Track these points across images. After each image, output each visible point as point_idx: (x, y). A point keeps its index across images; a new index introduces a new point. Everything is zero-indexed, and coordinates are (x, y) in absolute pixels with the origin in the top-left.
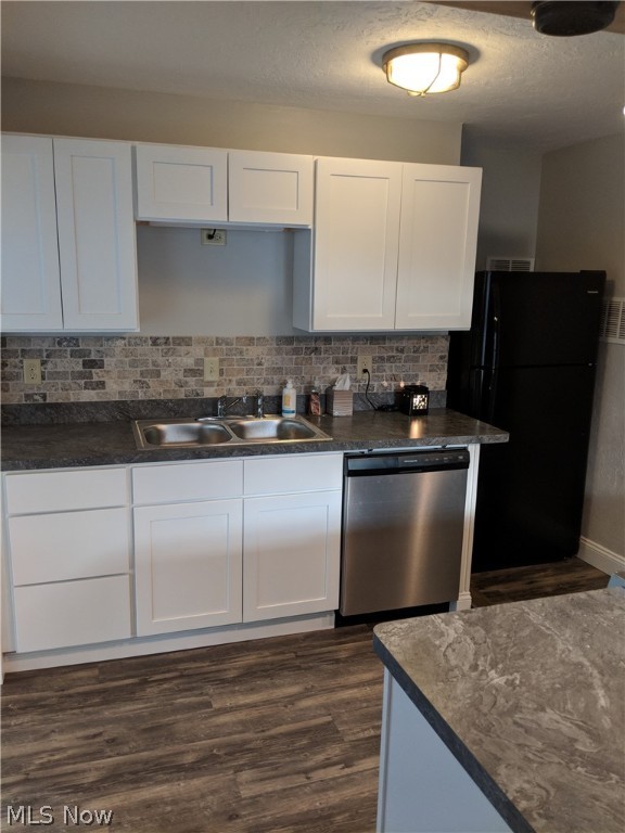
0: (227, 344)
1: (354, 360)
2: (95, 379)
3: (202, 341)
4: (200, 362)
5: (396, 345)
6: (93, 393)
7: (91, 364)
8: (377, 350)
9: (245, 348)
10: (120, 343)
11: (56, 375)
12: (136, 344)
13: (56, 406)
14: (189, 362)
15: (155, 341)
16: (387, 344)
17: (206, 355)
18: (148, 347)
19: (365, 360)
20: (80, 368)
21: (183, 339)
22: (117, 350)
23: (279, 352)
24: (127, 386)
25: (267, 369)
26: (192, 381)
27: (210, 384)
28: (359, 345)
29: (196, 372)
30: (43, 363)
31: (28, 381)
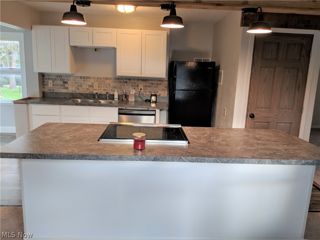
0: (100, 79)
1: (138, 86)
2: (66, 86)
3: (93, 78)
4: (93, 83)
5: (150, 82)
6: (65, 90)
7: (65, 83)
8: (145, 83)
9: (105, 80)
10: (72, 77)
11: (56, 85)
12: (76, 78)
13: (56, 93)
14: (90, 83)
15: (81, 77)
17: (95, 82)
18: (79, 79)
19: (141, 86)
20: (62, 83)
21: (88, 77)
22: (71, 79)
23: (115, 82)
24: (74, 89)
25: (112, 87)
26: (91, 89)
27: (96, 90)
29: (91, 86)
30: (53, 82)
31: (50, 86)
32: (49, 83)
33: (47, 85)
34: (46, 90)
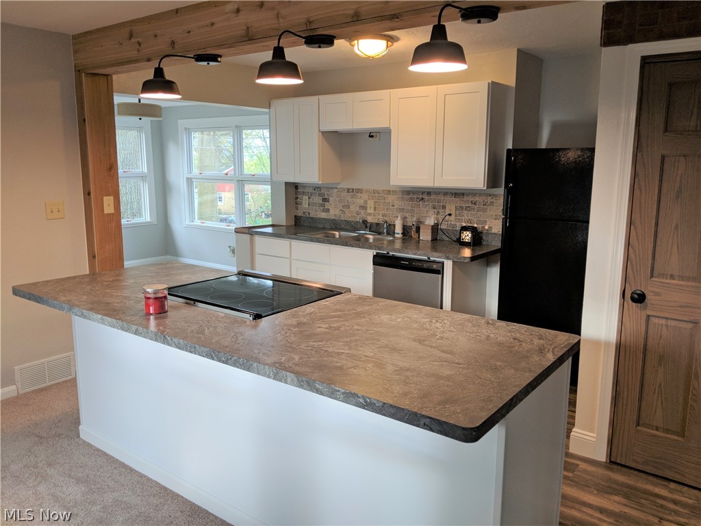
0: (378, 193)
1: (444, 207)
2: (326, 207)
3: (367, 191)
4: (366, 202)
5: (471, 199)
6: (325, 214)
7: (325, 200)
8: (458, 202)
9: (386, 196)
10: (336, 190)
11: (314, 204)
12: (341, 192)
13: (312, 218)
14: (361, 202)
15: (348, 190)
16: (465, 198)
17: (369, 199)
18: (345, 193)
19: (450, 208)
20: (321, 202)
21: (359, 189)
22: (334, 194)
23: (403, 199)
24: (337, 212)
25: (397, 209)
26: (362, 212)
27: (370, 214)
28: (448, 198)
29: (364, 207)
30: (309, 198)
31: (304, 206)
32: (304, 201)
33: (301, 203)
34: (300, 214)
